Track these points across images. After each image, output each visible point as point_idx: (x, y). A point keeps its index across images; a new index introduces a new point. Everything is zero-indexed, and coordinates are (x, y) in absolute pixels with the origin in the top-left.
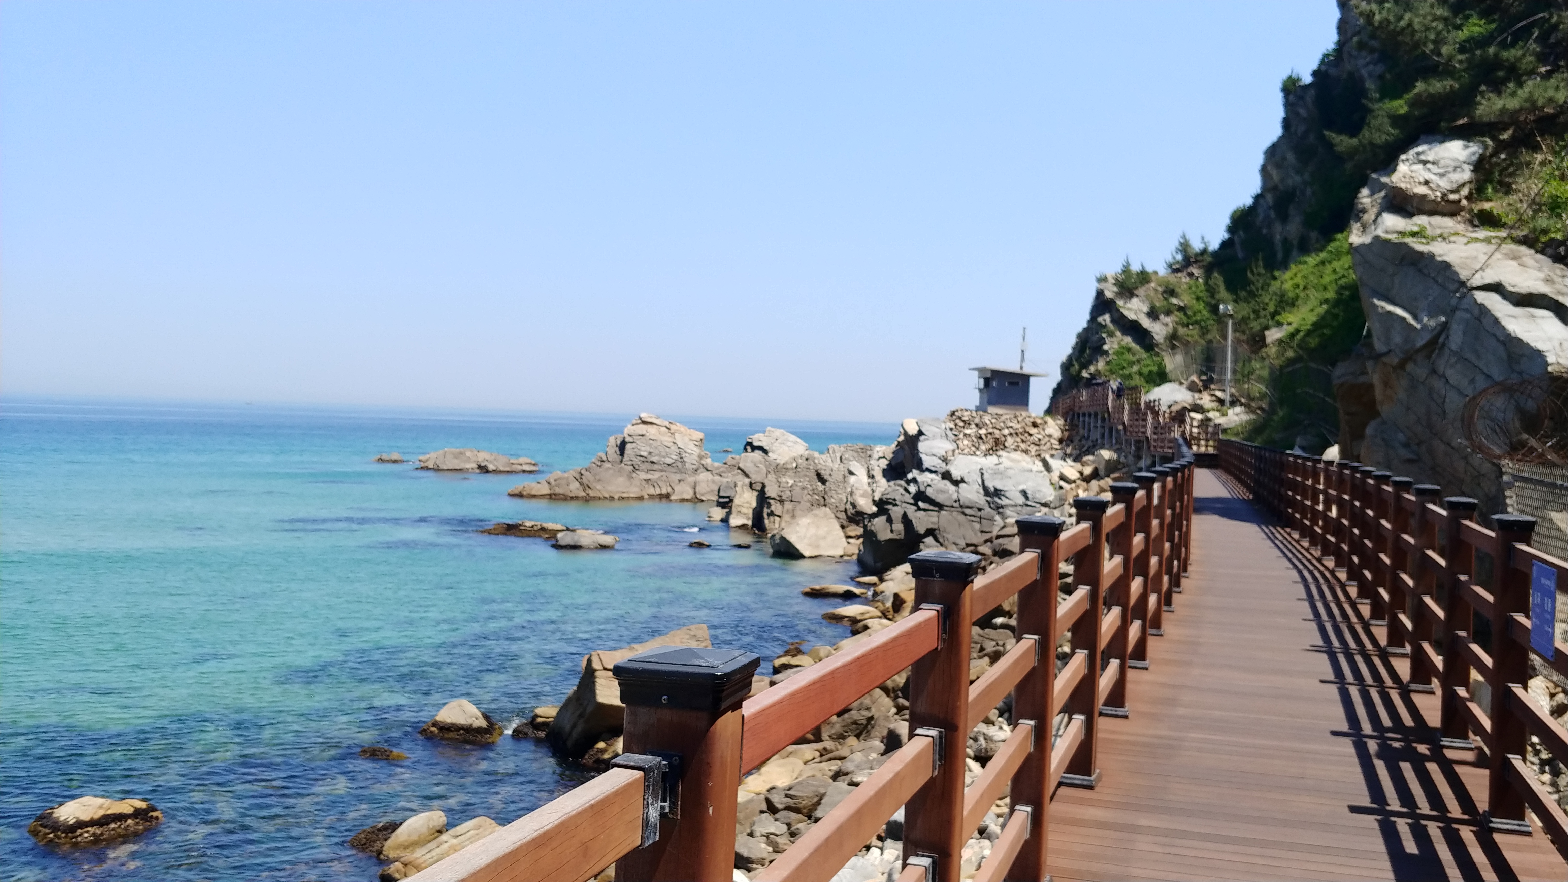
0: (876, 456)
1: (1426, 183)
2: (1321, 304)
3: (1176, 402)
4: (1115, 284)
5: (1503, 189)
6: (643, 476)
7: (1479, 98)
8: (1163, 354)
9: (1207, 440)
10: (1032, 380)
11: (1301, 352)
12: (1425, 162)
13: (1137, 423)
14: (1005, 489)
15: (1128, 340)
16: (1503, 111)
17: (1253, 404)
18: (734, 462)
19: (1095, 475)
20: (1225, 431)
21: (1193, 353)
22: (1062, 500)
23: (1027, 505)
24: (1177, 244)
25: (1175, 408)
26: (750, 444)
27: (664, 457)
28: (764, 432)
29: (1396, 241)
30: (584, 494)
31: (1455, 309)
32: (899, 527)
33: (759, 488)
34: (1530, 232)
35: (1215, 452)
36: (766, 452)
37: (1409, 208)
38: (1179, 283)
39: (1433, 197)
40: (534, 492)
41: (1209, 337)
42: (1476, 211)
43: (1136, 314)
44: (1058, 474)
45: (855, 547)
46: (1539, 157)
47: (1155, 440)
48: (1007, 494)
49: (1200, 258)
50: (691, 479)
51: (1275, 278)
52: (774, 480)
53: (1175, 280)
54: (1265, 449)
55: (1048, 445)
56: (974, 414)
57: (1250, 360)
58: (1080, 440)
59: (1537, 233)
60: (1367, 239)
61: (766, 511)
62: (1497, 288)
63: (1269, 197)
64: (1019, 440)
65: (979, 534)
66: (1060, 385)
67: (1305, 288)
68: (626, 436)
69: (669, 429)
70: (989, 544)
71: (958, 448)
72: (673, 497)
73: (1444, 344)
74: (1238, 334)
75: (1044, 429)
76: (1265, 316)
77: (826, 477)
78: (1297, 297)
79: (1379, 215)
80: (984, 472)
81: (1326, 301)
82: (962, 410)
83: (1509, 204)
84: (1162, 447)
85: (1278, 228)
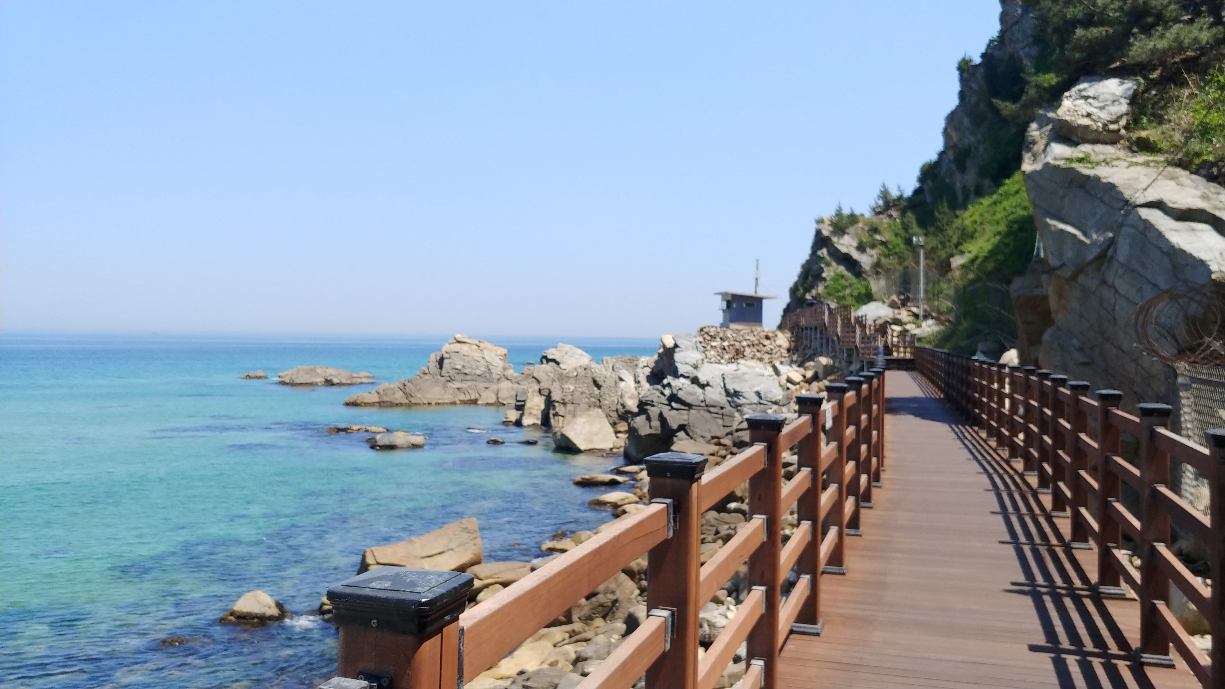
0: (641, 365)
1: (1089, 115)
2: (995, 236)
3: (880, 317)
4: (830, 225)
5: (1157, 120)
6: (458, 385)
7: (1132, 40)
8: (869, 278)
9: (905, 348)
10: (765, 302)
11: (980, 274)
12: (1086, 98)
13: (847, 335)
14: (743, 390)
15: (842, 269)
16: (1154, 51)
17: (942, 318)
18: (529, 372)
19: (815, 378)
20: (919, 340)
21: (893, 277)
22: (788, 399)
23: (761, 404)
24: (878, 192)
25: (878, 322)
26: (545, 357)
27: (475, 369)
28: (556, 347)
29: (1065, 167)
30: (406, 401)
31: (1120, 226)
32: (656, 424)
33: (546, 394)
34: (1184, 156)
35: (912, 358)
36: (558, 363)
37: (1075, 138)
38: (882, 223)
39: (1095, 128)
40: (366, 401)
41: (906, 264)
42: (1134, 139)
43: (847, 248)
44: (785, 377)
45: (622, 440)
46: (1187, 92)
47: (863, 349)
48: (744, 395)
49: (897, 203)
50: (494, 387)
51: (957, 217)
52: (559, 387)
53: (878, 221)
54: (953, 355)
55: (779, 353)
56: (719, 330)
57: (939, 282)
58: (804, 349)
59: (1190, 157)
60: (1038, 167)
61: (552, 412)
62: (1159, 205)
63: (951, 155)
64: (755, 350)
65: (722, 428)
66: (789, 305)
67: (982, 224)
68: (444, 353)
69: (479, 346)
70: (730, 436)
71: (706, 357)
72: (479, 402)
73: (1112, 257)
74: (928, 261)
75: (775, 341)
76: (950, 246)
77: (601, 383)
78: (975, 231)
79: (1047, 145)
80: (725, 377)
81: (999, 233)
82: (709, 327)
83: (1163, 133)
84: (868, 354)
85: (958, 177)
